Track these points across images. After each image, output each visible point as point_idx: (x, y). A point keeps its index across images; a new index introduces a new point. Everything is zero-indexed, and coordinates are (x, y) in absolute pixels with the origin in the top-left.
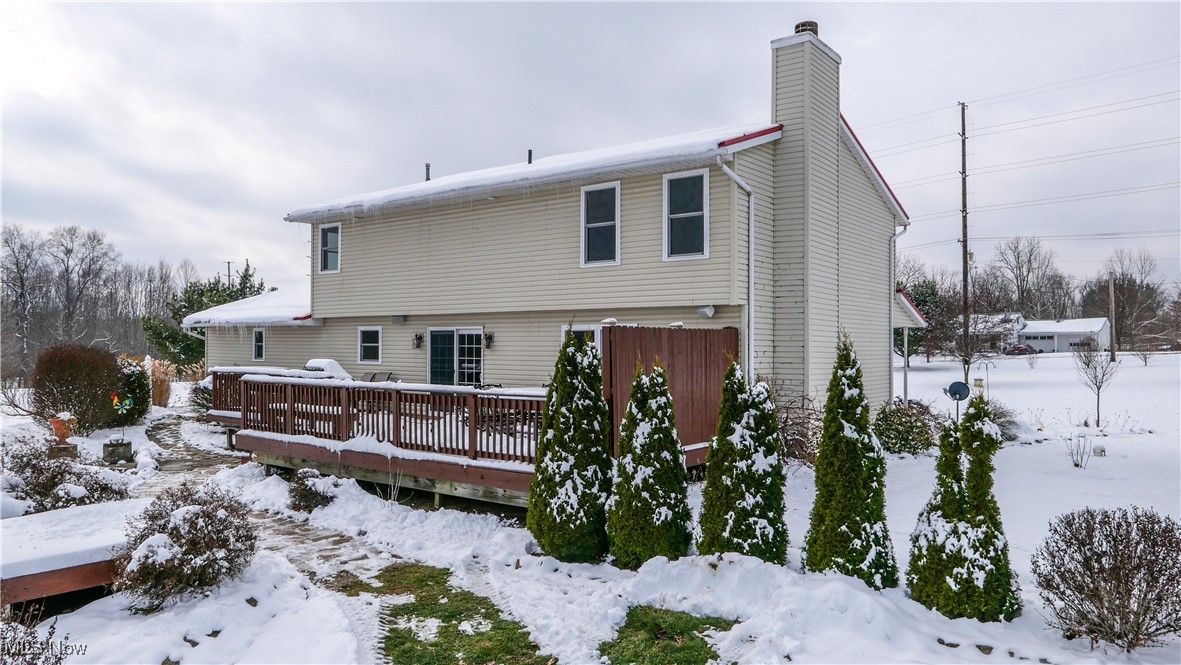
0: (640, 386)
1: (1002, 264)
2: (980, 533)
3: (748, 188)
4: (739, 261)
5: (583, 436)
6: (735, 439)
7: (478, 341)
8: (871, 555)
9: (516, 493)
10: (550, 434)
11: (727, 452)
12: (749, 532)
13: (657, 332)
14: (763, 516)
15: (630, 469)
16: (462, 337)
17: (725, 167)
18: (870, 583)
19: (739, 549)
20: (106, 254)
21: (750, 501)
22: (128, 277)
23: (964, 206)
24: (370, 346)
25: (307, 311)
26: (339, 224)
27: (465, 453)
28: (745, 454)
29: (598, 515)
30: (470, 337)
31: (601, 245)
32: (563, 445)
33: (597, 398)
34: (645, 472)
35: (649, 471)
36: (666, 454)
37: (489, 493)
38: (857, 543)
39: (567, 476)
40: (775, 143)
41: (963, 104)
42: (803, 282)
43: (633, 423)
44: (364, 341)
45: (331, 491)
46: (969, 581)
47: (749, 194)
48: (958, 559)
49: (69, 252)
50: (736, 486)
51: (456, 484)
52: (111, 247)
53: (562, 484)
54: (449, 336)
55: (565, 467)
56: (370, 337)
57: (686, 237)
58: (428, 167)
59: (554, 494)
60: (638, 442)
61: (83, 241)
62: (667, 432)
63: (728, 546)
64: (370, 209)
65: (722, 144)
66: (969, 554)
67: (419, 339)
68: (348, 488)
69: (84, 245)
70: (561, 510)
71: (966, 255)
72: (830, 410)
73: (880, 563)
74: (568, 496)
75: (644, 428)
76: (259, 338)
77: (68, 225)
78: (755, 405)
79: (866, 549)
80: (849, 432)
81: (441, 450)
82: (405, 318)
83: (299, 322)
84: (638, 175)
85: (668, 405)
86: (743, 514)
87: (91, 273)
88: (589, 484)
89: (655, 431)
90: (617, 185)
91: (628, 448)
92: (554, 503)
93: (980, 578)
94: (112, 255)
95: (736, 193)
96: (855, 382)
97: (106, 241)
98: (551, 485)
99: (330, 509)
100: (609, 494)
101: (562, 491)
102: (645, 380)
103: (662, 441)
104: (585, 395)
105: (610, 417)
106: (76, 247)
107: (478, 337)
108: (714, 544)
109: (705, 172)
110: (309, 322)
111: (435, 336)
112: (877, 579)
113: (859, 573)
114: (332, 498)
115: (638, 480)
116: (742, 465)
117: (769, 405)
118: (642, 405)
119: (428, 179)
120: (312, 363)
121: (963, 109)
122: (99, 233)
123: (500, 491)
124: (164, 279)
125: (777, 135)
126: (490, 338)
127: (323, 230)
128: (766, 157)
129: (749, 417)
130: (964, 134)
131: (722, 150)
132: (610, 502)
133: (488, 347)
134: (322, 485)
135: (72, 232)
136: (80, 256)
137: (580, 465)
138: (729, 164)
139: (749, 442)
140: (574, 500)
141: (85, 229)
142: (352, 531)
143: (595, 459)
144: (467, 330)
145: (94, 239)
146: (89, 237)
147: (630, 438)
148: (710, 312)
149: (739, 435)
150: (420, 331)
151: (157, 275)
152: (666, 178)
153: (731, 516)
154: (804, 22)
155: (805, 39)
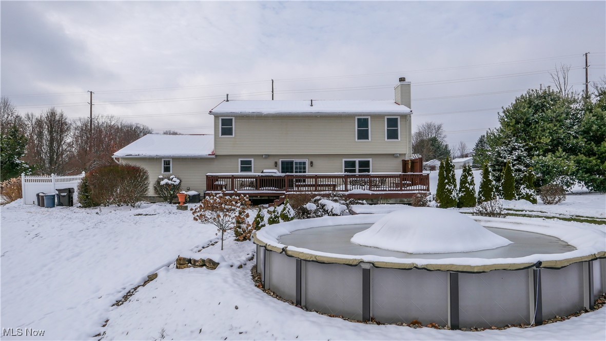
16: (296, 163)
24: (246, 166)
25: (212, 152)
26: (233, 118)
30: (301, 162)
31: (363, 135)
44: (242, 164)
48: (531, 195)
54: (291, 162)
56: (246, 163)
57: (393, 135)
65: (411, 112)
67: (276, 163)
76: (167, 162)
82: (268, 155)
90: (369, 117)
107: (304, 163)
109: (399, 118)
111: (283, 162)
126: (312, 163)
127: (222, 119)
133: (312, 166)
144: (299, 160)
150: (276, 161)
152: (386, 117)
154: (401, 78)
155: (403, 83)
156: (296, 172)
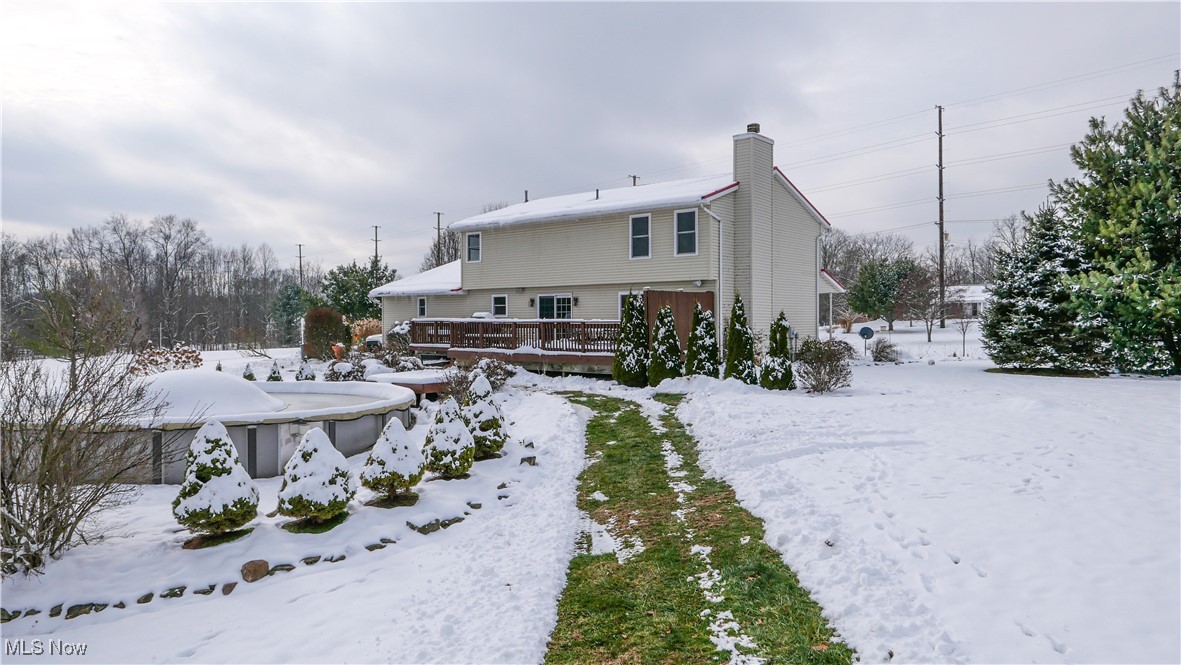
0: (661, 314)
1: (999, 239)
2: (780, 360)
3: (718, 218)
4: (713, 257)
5: (637, 335)
6: (697, 332)
7: (569, 302)
8: (746, 372)
9: (604, 367)
10: (623, 335)
11: (695, 337)
12: (703, 368)
13: (670, 293)
14: (708, 361)
15: (656, 347)
16: (559, 300)
17: (705, 209)
18: (745, 382)
19: (699, 373)
20: (197, 240)
21: (703, 356)
22: (212, 259)
23: (941, 194)
24: (500, 307)
25: (459, 286)
26: (480, 233)
27: (580, 350)
28: (702, 338)
29: (643, 367)
30: (564, 299)
31: (640, 248)
32: (629, 340)
33: (642, 320)
34: (663, 348)
35: (664, 347)
36: (671, 340)
37: (590, 369)
38: (741, 368)
39: (631, 352)
40: (735, 192)
41: (940, 107)
42: (750, 268)
43: (658, 328)
44: (496, 303)
45: (514, 371)
46: (777, 377)
47: (719, 221)
48: (773, 370)
49: (167, 238)
50: (698, 350)
51: (573, 366)
52: (202, 232)
53: (628, 355)
54: (551, 300)
55: (629, 348)
56: (500, 301)
57: (686, 244)
58: (526, 192)
59: (625, 359)
60: (660, 337)
61: (178, 228)
62: (672, 332)
63: (695, 373)
64: (503, 226)
65: (703, 198)
66: (777, 367)
67: (532, 301)
68: (519, 369)
69: (180, 231)
70: (628, 366)
71: (942, 235)
72: (732, 319)
73: (749, 375)
74: (631, 360)
75: (662, 330)
76: (422, 302)
77: (166, 214)
78: (706, 320)
79: (744, 370)
80: (738, 327)
81: (567, 350)
82: (523, 289)
83: (455, 293)
84: (662, 211)
85: (672, 321)
86: (701, 361)
87: (184, 257)
88: (640, 355)
89: (667, 331)
90: (649, 215)
91: (655, 338)
92: (625, 363)
93: (780, 375)
94: (203, 240)
95: (712, 221)
96: (740, 308)
97: (198, 227)
98: (623, 356)
99: (514, 378)
100: (648, 359)
101: (628, 358)
102: (663, 311)
103: (669, 335)
104: (637, 318)
105: (647, 328)
106: (173, 233)
107: (569, 299)
108: (690, 372)
109: (696, 210)
110: (460, 292)
111: (541, 299)
112: (748, 381)
113: (741, 378)
114: (515, 374)
115: (660, 351)
116: (700, 342)
117: (711, 319)
118: (662, 321)
119: (527, 201)
120: (475, 314)
121: (940, 111)
122: (192, 221)
123: (596, 368)
124: (246, 260)
125: (736, 188)
126: (576, 300)
127: (469, 236)
128: (730, 200)
129: (703, 324)
130: (940, 133)
131: (704, 201)
132: (648, 362)
133: (576, 305)
134: (510, 367)
135: (170, 220)
136: (176, 241)
137: (636, 347)
138: (708, 207)
139: (703, 333)
140: (633, 362)
141: (180, 217)
142: (530, 385)
143: (642, 345)
144: (561, 295)
145: (188, 226)
146: (184, 224)
147: (657, 335)
148: (699, 284)
149: (700, 331)
150: (533, 297)
151: (240, 256)
152: (676, 212)
153: (696, 362)
154: (751, 125)
155: (752, 135)
156: (559, 316)
